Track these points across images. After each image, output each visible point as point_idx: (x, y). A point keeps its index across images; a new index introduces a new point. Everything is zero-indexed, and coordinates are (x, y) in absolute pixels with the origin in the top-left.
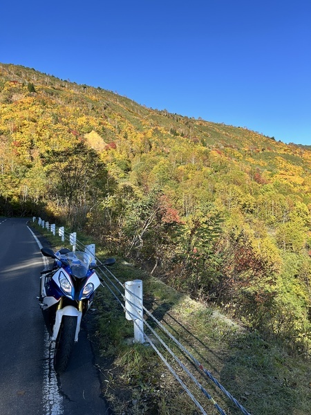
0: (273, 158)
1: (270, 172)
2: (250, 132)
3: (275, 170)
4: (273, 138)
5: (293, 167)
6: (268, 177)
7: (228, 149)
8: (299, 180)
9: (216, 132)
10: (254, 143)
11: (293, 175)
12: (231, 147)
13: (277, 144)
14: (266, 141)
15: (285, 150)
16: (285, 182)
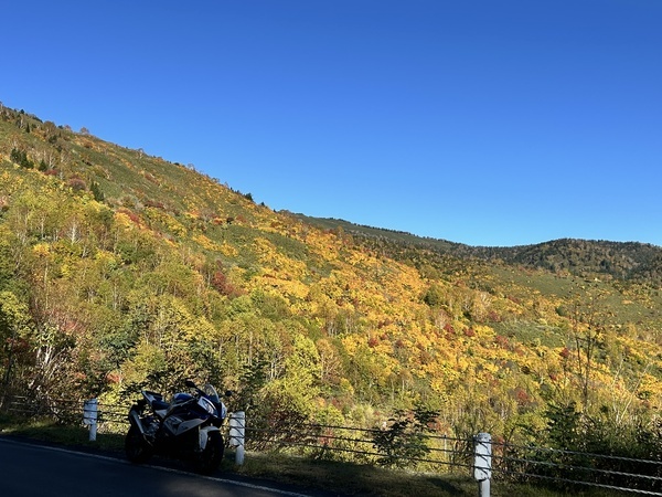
0: (250, 239)
1: (244, 271)
2: (200, 177)
3: (253, 267)
4: (249, 197)
5: (288, 261)
6: (241, 281)
7: (154, 211)
8: (300, 290)
9: (123, 169)
10: (210, 203)
11: (289, 279)
12: (160, 206)
13: (257, 209)
14: (234, 202)
15: (273, 225)
16: (273, 292)
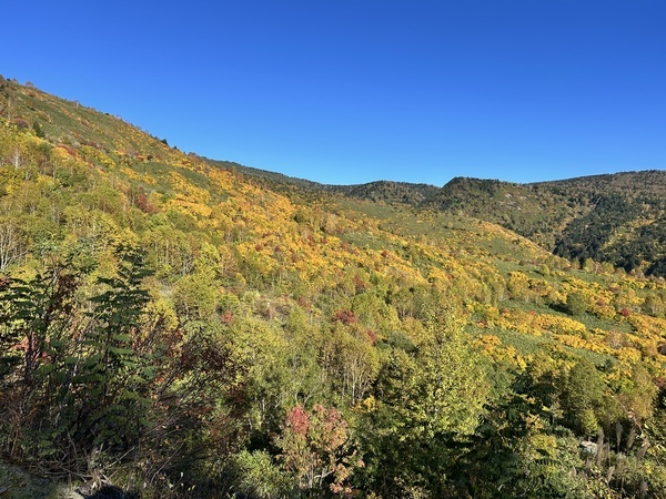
0: (166, 173)
1: (161, 195)
2: (126, 125)
3: (168, 192)
4: (165, 142)
5: (195, 189)
6: (159, 203)
7: (88, 149)
8: (205, 210)
9: (62, 115)
10: (134, 145)
11: (196, 202)
12: (93, 145)
13: (171, 151)
14: (153, 145)
15: (183, 163)
16: (185, 211)
